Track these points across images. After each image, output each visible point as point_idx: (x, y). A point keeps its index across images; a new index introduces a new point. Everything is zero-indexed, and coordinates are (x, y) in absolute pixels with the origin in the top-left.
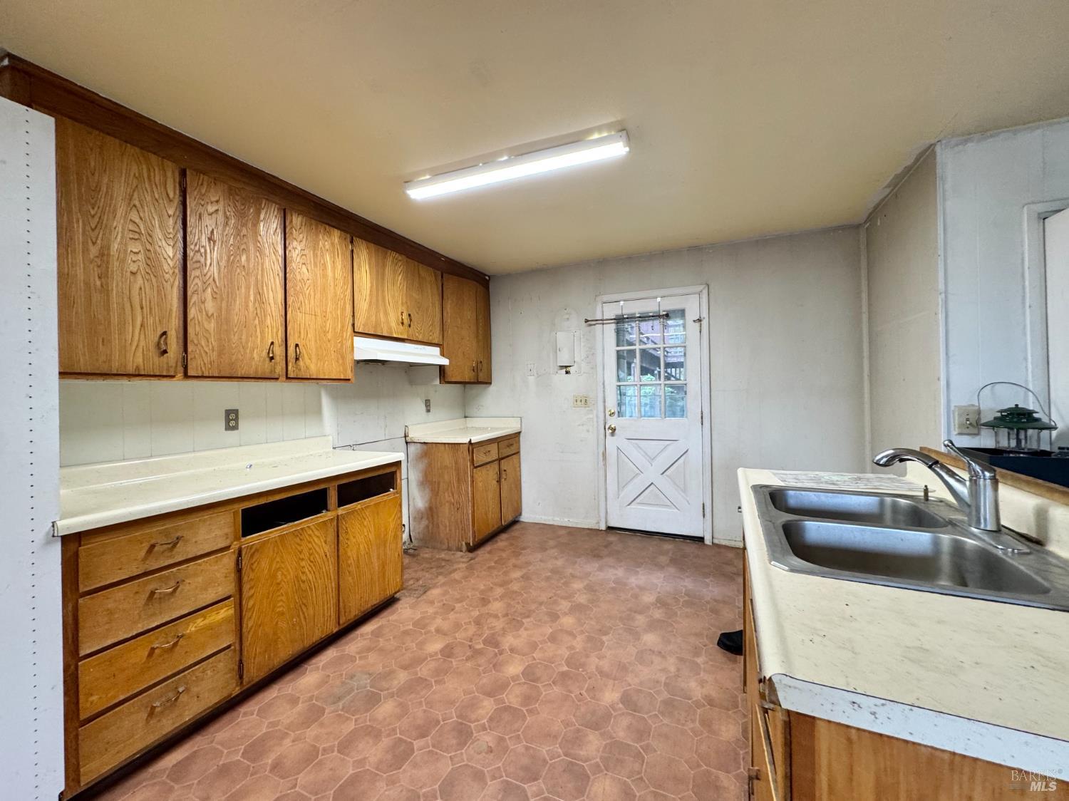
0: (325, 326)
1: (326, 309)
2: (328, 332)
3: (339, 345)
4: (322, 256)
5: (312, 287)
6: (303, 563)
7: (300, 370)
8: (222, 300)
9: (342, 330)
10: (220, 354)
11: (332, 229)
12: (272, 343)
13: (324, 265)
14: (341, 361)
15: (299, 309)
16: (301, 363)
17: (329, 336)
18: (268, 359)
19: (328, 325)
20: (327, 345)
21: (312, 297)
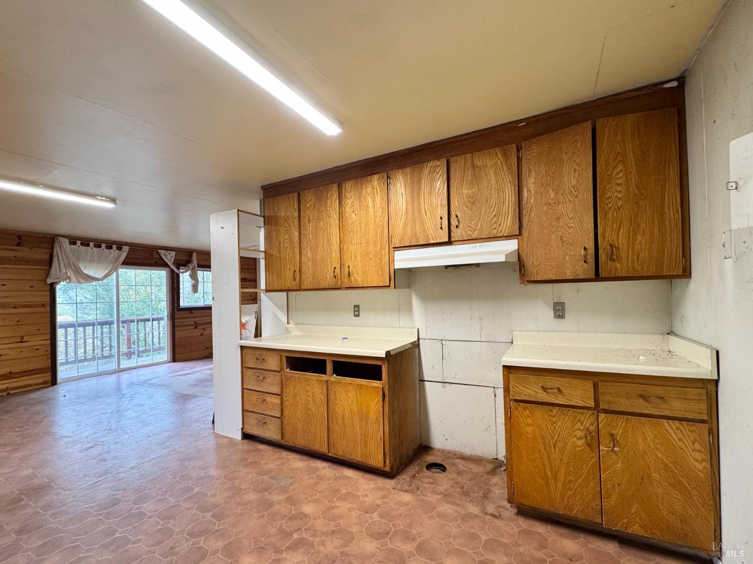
0: (368, 249)
1: (369, 237)
2: (370, 253)
3: (379, 261)
4: (365, 200)
5: (359, 225)
6: (309, 399)
7: (351, 282)
8: (313, 249)
9: (381, 249)
10: (314, 277)
11: (372, 176)
12: (335, 268)
13: (367, 207)
14: (380, 273)
15: (351, 242)
16: (352, 278)
17: (371, 256)
18: (334, 278)
19: (370, 248)
20: (369, 263)
21: (359, 232)
